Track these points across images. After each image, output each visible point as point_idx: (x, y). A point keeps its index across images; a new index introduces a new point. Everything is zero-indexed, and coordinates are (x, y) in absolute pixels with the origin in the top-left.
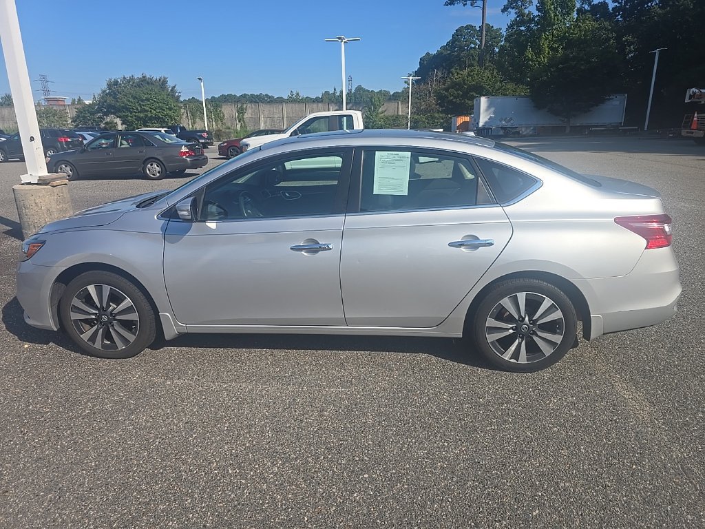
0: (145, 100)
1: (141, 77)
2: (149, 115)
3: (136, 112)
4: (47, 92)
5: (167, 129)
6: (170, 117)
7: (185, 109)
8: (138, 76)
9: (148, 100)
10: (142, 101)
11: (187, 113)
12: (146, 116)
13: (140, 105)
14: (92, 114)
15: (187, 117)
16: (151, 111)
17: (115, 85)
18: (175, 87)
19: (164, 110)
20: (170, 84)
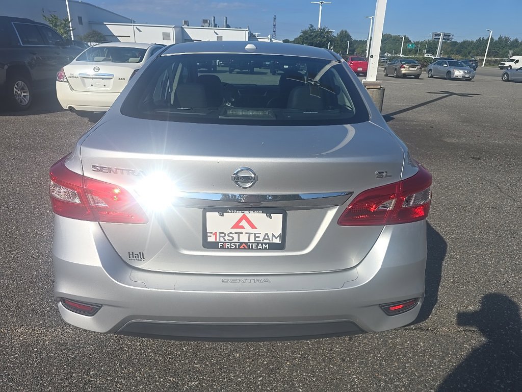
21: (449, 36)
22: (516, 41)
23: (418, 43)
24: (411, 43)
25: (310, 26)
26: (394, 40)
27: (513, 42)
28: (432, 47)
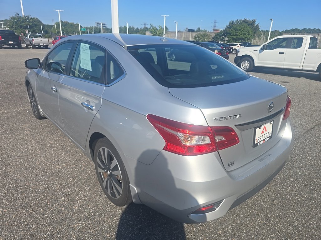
0: (239, 30)
1: (244, 19)
2: (238, 37)
3: (233, 36)
4: (215, 27)
5: (240, 44)
6: (248, 38)
7: (263, 35)
8: (243, 19)
9: (240, 30)
10: (237, 30)
11: (264, 37)
12: (237, 37)
13: (236, 32)
14: (221, 36)
15: (263, 39)
16: (239, 35)
17: (232, 23)
18: (258, 24)
19: (246, 35)
20: (256, 23)
21: (105, 25)
22: (138, 29)
23: (87, 28)
24: (83, 28)
25: (16, 14)
26: (71, 25)
27: (136, 29)
28: (96, 30)
